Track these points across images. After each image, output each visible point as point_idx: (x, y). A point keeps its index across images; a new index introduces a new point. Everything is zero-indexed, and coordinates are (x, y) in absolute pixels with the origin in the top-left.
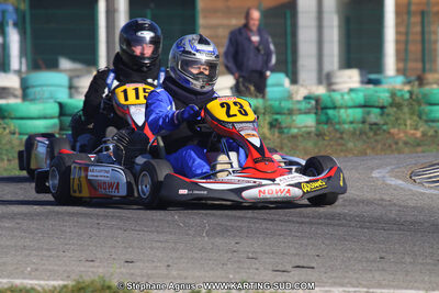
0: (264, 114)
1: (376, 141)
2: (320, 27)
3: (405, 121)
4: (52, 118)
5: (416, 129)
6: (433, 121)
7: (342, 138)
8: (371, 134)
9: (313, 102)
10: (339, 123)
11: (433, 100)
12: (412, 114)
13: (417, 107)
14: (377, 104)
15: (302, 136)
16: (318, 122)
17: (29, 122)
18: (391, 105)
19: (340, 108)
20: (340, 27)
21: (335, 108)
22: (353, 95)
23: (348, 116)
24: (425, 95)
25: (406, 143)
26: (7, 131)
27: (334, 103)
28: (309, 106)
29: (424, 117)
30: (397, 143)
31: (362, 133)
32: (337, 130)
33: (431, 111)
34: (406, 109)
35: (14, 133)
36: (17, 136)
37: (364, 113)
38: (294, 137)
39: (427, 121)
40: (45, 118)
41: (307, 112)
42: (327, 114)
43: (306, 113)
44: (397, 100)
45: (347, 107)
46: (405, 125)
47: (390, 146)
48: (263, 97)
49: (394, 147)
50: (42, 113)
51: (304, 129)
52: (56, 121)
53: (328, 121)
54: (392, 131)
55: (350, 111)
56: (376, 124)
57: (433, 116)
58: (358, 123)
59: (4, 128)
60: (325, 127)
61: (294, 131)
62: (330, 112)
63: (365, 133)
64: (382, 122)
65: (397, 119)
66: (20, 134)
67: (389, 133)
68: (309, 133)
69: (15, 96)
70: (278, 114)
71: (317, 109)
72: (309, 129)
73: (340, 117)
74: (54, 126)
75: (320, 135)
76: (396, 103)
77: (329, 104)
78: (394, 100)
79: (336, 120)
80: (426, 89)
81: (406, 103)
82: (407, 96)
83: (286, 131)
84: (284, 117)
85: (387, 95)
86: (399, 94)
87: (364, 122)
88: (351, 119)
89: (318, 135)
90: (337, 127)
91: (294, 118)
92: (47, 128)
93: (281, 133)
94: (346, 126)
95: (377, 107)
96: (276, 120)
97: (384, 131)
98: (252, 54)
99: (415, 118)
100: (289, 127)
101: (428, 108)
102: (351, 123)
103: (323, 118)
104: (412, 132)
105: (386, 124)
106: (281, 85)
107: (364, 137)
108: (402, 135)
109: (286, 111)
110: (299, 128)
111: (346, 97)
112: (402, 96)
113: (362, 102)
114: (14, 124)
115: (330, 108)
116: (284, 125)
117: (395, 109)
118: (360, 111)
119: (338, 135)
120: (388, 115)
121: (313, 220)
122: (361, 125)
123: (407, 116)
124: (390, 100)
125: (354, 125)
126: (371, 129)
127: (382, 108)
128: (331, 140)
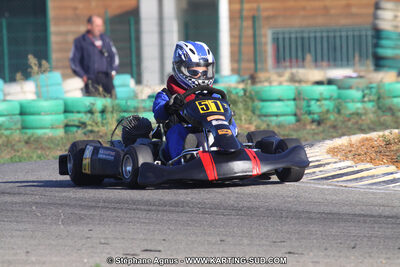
0: (112, 112)
2: (161, 32)
5: (250, 123)
6: (266, 116)
11: (264, 97)
12: (247, 109)
13: (250, 104)
20: (179, 31)
24: (257, 93)
29: (257, 112)
33: (263, 107)
34: (240, 105)
39: (260, 116)
48: (111, 97)
57: (264, 111)
80: (258, 87)
82: (241, 93)
86: (234, 92)
98: (96, 57)
99: (249, 113)
101: (260, 104)
104: (247, 126)
106: (127, 86)
112: (237, 93)
121: (160, 208)
123: (242, 111)
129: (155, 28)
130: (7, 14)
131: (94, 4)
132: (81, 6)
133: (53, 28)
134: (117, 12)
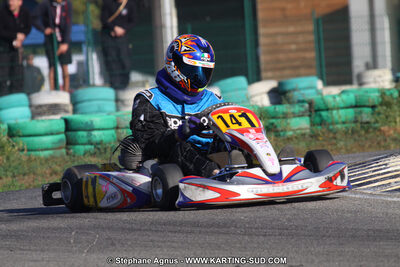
1: (366, 139)
3: (395, 118)
4: (58, 133)
7: (335, 138)
8: (363, 132)
9: (307, 105)
10: (333, 123)
14: (367, 104)
15: (296, 138)
16: (313, 124)
17: (36, 139)
18: (381, 104)
19: (332, 109)
21: (327, 110)
22: (344, 97)
23: (340, 117)
25: (395, 140)
26: (16, 148)
27: (326, 106)
28: (302, 109)
30: (385, 140)
31: (354, 132)
32: (330, 131)
35: (23, 150)
36: (25, 152)
37: (356, 113)
38: (289, 139)
40: (52, 134)
41: (301, 115)
42: (320, 116)
43: (299, 116)
44: (387, 99)
45: (338, 108)
46: (396, 122)
47: (379, 143)
49: (383, 144)
50: (48, 130)
51: (298, 132)
52: (63, 136)
53: (322, 123)
54: (382, 128)
55: (342, 112)
56: (368, 123)
58: (350, 122)
59: (13, 146)
60: (319, 128)
61: (290, 133)
62: (324, 114)
63: (357, 132)
64: (373, 120)
65: (387, 117)
66: (29, 150)
67: (380, 130)
68: (303, 135)
69: (66, 112)
70: (273, 118)
71: (310, 111)
72: (303, 132)
73: (333, 117)
74: (60, 141)
75: (314, 136)
76: (385, 102)
77: (322, 107)
78: (383, 98)
79: (330, 121)
81: (395, 101)
82: (396, 94)
83: (282, 134)
84: (279, 120)
85: (377, 94)
87: (356, 122)
88: (343, 119)
89: (312, 136)
90: (331, 127)
91: (289, 121)
92: (54, 143)
93: (277, 136)
94: (339, 126)
95: (368, 107)
96: (272, 124)
97: (375, 129)
100: (284, 130)
102: (344, 123)
103: (317, 120)
105: (377, 122)
107: (356, 136)
108: (392, 132)
109: (281, 116)
110: (293, 130)
111: (338, 99)
113: (354, 103)
114: (22, 142)
115: (322, 110)
116: (279, 128)
117: (385, 108)
118: (351, 111)
119: (331, 135)
120: (379, 113)
122: (353, 125)
124: (380, 100)
125: (346, 125)
126: (362, 127)
127: (373, 107)
128: (324, 140)
129: (366, 26)
130: (208, 19)
131: (302, 4)
132: (289, 6)
133: (262, 30)
134: (327, 10)
